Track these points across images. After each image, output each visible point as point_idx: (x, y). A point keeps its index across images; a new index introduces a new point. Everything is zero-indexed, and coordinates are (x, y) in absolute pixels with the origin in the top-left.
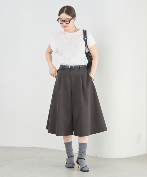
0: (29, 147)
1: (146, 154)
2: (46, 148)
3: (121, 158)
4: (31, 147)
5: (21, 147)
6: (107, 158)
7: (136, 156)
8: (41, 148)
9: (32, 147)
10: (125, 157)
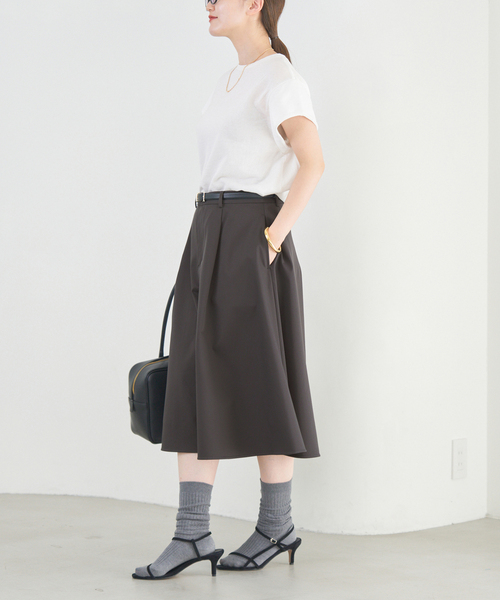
0: (48, 493)
1: (486, 518)
2: (113, 499)
3: (391, 532)
4: (52, 492)
5: (17, 495)
6: (340, 532)
7: (449, 526)
8: (91, 498)
9: (58, 493)
10: (407, 530)
